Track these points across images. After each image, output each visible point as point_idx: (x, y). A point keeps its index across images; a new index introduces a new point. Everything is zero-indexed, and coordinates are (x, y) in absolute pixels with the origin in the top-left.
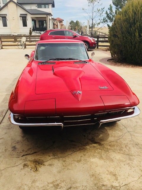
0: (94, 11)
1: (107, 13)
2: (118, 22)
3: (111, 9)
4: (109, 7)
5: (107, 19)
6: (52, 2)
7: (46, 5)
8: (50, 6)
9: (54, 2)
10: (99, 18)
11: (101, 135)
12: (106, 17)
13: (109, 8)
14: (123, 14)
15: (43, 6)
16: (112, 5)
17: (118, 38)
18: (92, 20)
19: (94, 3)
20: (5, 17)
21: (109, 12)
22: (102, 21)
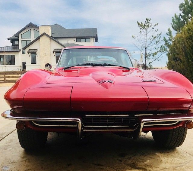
0: (147, 38)
1: (165, 39)
2: (179, 42)
3: (170, 34)
4: (168, 32)
5: (166, 47)
6: (95, 36)
7: (86, 39)
8: (93, 39)
9: (97, 36)
10: (155, 46)
11: (148, 161)
12: (164, 46)
13: (167, 34)
14: (184, 32)
15: (83, 40)
16: (172, 29)
17: (181, 62)
18: (146, 48)
19: (147, 29)
20: (35, 53)
21: (167, 38)
22: (159, 49)
